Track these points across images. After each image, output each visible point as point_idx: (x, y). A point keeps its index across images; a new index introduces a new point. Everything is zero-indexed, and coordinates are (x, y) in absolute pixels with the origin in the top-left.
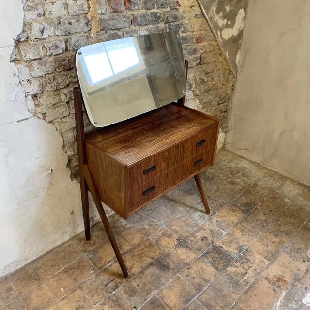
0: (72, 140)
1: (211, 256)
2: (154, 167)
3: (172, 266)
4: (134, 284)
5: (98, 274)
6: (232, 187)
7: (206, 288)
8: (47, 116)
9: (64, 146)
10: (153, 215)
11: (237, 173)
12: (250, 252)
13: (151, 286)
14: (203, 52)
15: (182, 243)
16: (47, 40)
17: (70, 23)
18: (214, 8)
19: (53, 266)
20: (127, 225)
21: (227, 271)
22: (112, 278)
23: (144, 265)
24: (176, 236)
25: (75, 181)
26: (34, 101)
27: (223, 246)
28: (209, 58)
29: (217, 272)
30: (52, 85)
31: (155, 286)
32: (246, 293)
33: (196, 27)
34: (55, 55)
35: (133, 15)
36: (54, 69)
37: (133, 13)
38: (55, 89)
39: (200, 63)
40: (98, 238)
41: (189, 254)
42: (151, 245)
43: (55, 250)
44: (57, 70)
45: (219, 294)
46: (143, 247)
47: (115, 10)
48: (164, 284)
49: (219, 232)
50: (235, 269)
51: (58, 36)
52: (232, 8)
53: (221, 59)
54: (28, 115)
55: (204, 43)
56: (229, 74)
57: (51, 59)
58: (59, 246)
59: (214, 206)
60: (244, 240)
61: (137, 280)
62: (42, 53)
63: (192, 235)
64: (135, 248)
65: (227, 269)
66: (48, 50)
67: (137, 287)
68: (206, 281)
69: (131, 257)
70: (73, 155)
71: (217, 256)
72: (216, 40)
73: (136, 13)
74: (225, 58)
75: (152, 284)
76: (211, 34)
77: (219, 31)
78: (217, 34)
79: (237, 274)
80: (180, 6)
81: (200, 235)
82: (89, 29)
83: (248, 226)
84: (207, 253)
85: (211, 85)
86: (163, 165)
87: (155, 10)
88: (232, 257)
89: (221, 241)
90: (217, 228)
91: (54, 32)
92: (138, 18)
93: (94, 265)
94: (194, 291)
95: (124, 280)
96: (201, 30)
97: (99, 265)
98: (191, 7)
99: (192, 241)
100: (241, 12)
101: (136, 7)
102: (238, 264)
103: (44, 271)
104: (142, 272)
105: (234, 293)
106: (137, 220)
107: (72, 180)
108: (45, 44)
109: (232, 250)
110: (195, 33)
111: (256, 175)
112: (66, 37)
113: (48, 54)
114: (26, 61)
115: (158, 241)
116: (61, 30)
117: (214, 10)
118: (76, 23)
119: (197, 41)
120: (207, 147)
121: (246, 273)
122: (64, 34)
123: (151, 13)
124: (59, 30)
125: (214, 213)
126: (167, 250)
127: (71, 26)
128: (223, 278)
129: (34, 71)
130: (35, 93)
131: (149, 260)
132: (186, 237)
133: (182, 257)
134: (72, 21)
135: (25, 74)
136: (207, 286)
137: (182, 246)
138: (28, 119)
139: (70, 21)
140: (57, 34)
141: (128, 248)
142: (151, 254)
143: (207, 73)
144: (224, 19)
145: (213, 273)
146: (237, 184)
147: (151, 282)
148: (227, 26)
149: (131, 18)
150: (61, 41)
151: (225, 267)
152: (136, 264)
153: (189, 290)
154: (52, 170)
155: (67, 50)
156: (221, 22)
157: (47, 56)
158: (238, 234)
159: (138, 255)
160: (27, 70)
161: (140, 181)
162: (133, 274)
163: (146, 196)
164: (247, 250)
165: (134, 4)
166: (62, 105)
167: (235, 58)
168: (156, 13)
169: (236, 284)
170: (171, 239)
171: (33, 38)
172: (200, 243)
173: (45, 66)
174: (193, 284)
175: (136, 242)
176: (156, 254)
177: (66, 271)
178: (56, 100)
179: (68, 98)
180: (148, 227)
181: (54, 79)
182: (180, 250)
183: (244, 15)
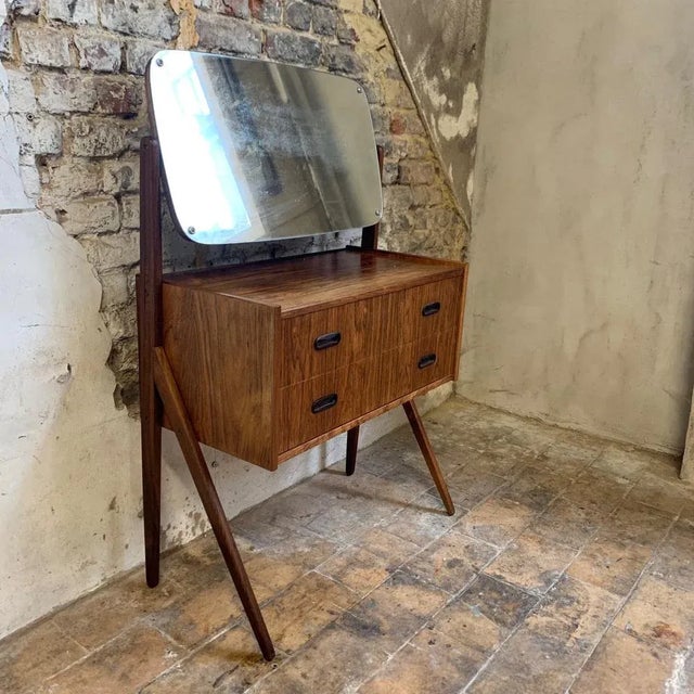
0: (123, 298)
1: (480, 596)
2: (337, 337)
3: (386, 626)
4: (294, 673)
5: (189, 660)
6: (492, 463)
7: (484, 666)
8: (67, 219)
9: (102, 310)
10: (315, 525)
11: (496, 438)
12: (570, 581)
13: (340, 674)
14: (404, 155)
15: (400, 575)
16: (79, 32)
17: (135, 9)
18: (421, 64)
19: (58, 652)
20: (252, 549)
21: (527, 625)
22: (229, 665)
23: (313, 628)
24: (383, 563)
25: (124, 411)
26: (40, 172)
27: (503, 575)
28: (417, 173)
29: (505, 631)
30: (86, 141)
31: (352, 673)
32: (588, 667)
33: (390, 98)
34: (96, 72)
35: (265, 32)
36: (91, 105)
37: (266, 28)
38: (91, 154)
39: (397, 181)
40: (178, 581)
41: (425, 598)
42: (322, 586)
43: (60, 614)
44: (99, 109)
45: (523, 675)
46: (303, 591)
47: (229, 10)
48: (374, 667)
49: (485, 549)
50: (545, 619)
51: (106, 28)
52: (455, 74)
53: (439, 181)
54: (22, 203)
55: (406, 137)
56: (455, 221)
57: (88, 78)
58: (73, 604)
59: (462, 496)
60: (550, 560)
61: (300, 663)
62: (68, 58)
63: (422, 558)
64: (282, 595)
65: (527, 620)
66: (82, 54)
67: (303, 680)
68: (483, 651)
69: (274, 615)
70: (123, 339)
71: (495, 595)
72: (428, 136)
73: (271, 29)
74: (446, 182)
75: (343, 669)
76: (419, 121)
77: (432, 116)
78: (430, 122)
79: (554, 630)
80: (357, 40)
81: (441, 557)
82: (174, 34)
83: (550, 533)
84: (469, 591)
85: (422, 237)
86: (355, 339)
87: (309, 35)
88: (531, 596)
89: (495, 565)
90: (478, 542)
91: (99, 18)
92: (276, 42)
93: (178, 638)
94: (456, 675)
95: (263, 667)
96: (398, 106)
97: (191, 638)
98: (378, 50)
99: (424, 570)
100: (471, 89)
101: (273, 18)
102: (551, 608)
103: (30, 665)
104: (311, 644)
105: (559, 670)
106: (279, 538)
107: (117, 406)
108: (76, 37)
109: (527, 581)
110: (388, 109)
111: (539, 439)
112: (123, 38)
113: (82, 64)
114: (30, 65)
115: (339, 577)
116: (114, 17)
117: (422, 68)
118: (148, 12)
119: (391, 129)
120: (442, 326)
121: (577, 626)
122: (120, 29)
123: (302, 38)
124: (110, 16)
125: (465, 512)
126: (365, 593)
127: (136, 16)
128: (520, 640)
129: (46, 94)
130: (43, 150)
131: (325, 617)
132: (410, 564)
133: (408, 605)
134: (139, 4)
135: (25, 100)
136: (488, 662)
137: (404, 583)
138: (21, 211)
139: (135, 4)
140: (105, 23)
141: (262, 595)
142: (330, 605)
143: (413, 207)
144: (441, 93)
145: (496, 633)
146: (502, 457)
147: (339, 665)
148: (447, 110)
149: (263, 40)
150: (114, 42)
151: (519, 618)
152: (291, 628)
153: (445, 674)
154: (69, 368)
155: (123, 69)
156: (438, 100)
157: (78, 68)
158: (532, 549)
159: (293, 609)
160: (28, 90)
161: (307, 368)
162: (288, 651)
163: (319, 415)
164: (563, 579)
165: (269, 8)
166: (105, 200)
167: (466, 186)
168: (313, 42)
169: (559, 651)
170: (371, 570)
171: (50, 16)
172: (446, 572)
173: (72, 91)
174: (449, 660)
175: (283, 583)
176: (342, 604)
177: (96, 661)
178: (90, 184)
179: (119, 184)
180: (306, 550)
181: (91, 130)
182: (399, 590)
183: (476, 98)
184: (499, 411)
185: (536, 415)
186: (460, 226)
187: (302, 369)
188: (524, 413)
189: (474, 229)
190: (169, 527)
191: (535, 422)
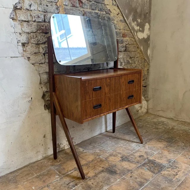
0: (46, 81)
1: (148, 165)
2: (100, 88)
3: (118, 172)
4: (90, 183)
5: (61, 178)
6: (157, 130)
7: (146, 184)
8: (30, 60)
9: (40, 83)
10: (102, 145)
11: (159, 124)
12: (177, 162)
13: (103, 184)
14: (127, 43)
15: (124, 159)
16: (32, 12)
17: (47, 6)
18: (131, 18)
19: (28, 174)
20: (83, 151)
21: (161, 173)
22: (72, 180)
23: (97, 171)
24: (120, 156)
25: (47, 111)
26: (23, 48)
27: (156, 160)
28: (131, 48)
29: (154, 175)
30: (35, 40)
31: (106, 184)
32: (179, 186)
33: (122, 28)
34: (37, 22)
35: (84, 11)
36: (36, 30)
37: (84, 10)
38: (36, 43)
39: (125, 51)
40: (62, 158)
41: (131, 165)
42: (101, 161)
43: (30, 165)
44: (38, 31)
45: (158, 187)
46: (95, 162)
47: (73, 5)
48: (113, 183)
49: (151, 153)
50: (168, 172)
51: (40, 11)
52: (142, 21)
53: (139, 51)
54: (18, 55)
55: (127, 38)
56: (145, 62)
57: (35, 24)
58: (34, 163)
59: (146, 139)
60: (171, 156)
61: (92, 180)
62: (30, 19)
63: (132, 155)
64: (90, 163)
65: (161, 172)
66: (33, 17)
67: (92, 185)
68: (147, 180)
69: (87, 168)
70: (47, 92)
71: (152, 165)
72: (134, 38)
73: (86, 10)
74: (141, 51)
76: (131, 34)
77: (135, 32)
78: (134, 34)
79: (170, 175)
80: (111, 12)
81: (137, 154)
82: (58, 12)
83: (173, 149)
84: (144, 164)
85: (134, 66)
86: (106, 89)
87: (97, 11)
88: (164, 166)
89: (154, 157)
90: (149, 151)
91: (38, 8)
92: (87, 13)
93: (60, 172)
94: (137, 186)
95: (81, 181)
96: (124, 30)
97: (63, 172)
98: (118, 15)
99: (132, 158)
100: (147, 24)
101: (86, 7)
102: (169, 169)
103: (21, 177)
104: (96, 175)
105: (170, 187)
106: (91, 148)
107: (45, 109)
108: (32, 13)
109: (163, 162)
110: (121, 31)
112: (44, 13)
113: (33, 20)
114: (20, 21)
115: (106, 159)
116: (42, 8)
117: (131, 19)
118: (51, 6)
119: (123, 36)
120: (135, 87)
121: (177, 175)
122: (43, 11)
123: (95, 12)
124: (41, 8)
125: (146, 143)
126: (114, 163)
127: (48, 7)
128: (159, 178)
129: (24, 28)
130: (23, 42)
131: (101, 169)
132: (128, 156)
133: (125, 167)
134: (48, 5)
135: (19, 29)
136: (148, 183)
137: (125, 161)
138: (18, 57)
139: (47, 5)
140: (39, 9)
141: (84, 163)
142: (102, 166)
143: (131, 58)
144: (137, 26)
145: (151, 175)
146: (160, 129)
147: (103, 181)
148: (140, 31)
149: (83, 13)
150: (41, 14)
151: (159, 171)
152: (91, 171)
153: (134, 185)
154: (32, 98)
155: (45, 21)
156: (137, 28)
157: (32, 21)
158: (166, 153)
159: (92, 166)
160: (19, 27)
162: (89, 177)
163: (96, 110)
164: (174, 162)
165: (85, 4)
166: (40, 55)
167: (147, 52)
168: (98, 13)
169: (171, 181)
170: (116, 157)
171: (25, 8)
172: (139, 159)
173: (31, 27)
174: (136, 182)
175: (91, 160)
176: (106, 166)
177: (37, 177)
178: (37, 51)
179: (44, 51)
180: (99, 151)
181: (36, 37)
182: (124, 163)
183: (149, 27)
184: (161, 116)
185: (172, 117)
186: (146, 63)
187: (89, 96)
188: (168, 117)
189: (151, 64)
190: (61, 144)
191: (171, 119)
